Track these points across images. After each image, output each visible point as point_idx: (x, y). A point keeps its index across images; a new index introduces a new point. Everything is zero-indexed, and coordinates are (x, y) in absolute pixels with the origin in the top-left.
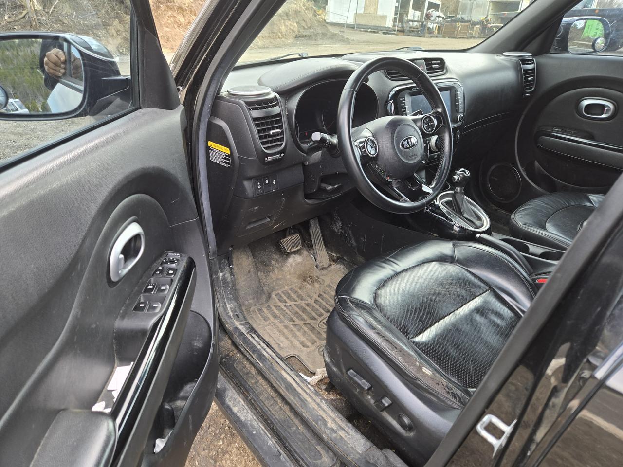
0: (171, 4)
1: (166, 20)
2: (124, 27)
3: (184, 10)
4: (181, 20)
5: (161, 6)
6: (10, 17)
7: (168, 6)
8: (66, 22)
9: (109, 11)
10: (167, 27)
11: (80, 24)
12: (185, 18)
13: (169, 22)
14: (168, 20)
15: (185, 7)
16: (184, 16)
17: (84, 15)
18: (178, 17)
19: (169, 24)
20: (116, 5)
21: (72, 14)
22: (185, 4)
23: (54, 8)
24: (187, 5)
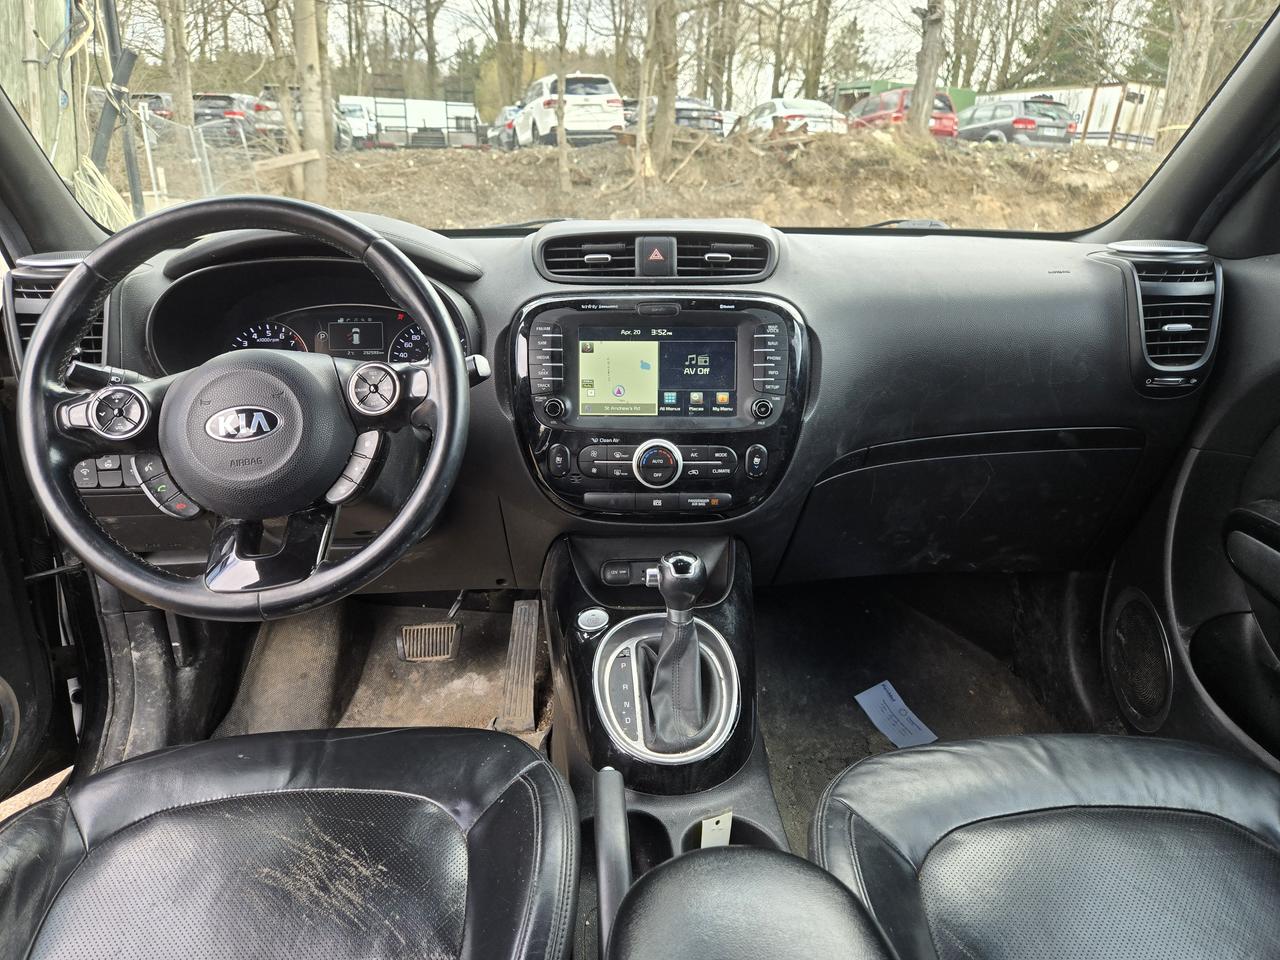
0: (881, 168)
1: (863, 195)
2: (782, 206)
3: (905, 177)
4: (893, 197)
5: (862, 170)
6: (608, 187)
7: (875, 171)
8: (687, 196)
9: (763, 180)
10: (863, 208)
11: (709, 200)
12: (904, 193)
13: (870, 199)
14: (867, 195)
15: (908, 173)
16: (901, 188)
17: (720, 185)
18: (889, 190)
19: (868, 203)
20: (778, 169)
21: (701, 184)
22: (909, 167)
23: (677, 174)
24: (912, 169)
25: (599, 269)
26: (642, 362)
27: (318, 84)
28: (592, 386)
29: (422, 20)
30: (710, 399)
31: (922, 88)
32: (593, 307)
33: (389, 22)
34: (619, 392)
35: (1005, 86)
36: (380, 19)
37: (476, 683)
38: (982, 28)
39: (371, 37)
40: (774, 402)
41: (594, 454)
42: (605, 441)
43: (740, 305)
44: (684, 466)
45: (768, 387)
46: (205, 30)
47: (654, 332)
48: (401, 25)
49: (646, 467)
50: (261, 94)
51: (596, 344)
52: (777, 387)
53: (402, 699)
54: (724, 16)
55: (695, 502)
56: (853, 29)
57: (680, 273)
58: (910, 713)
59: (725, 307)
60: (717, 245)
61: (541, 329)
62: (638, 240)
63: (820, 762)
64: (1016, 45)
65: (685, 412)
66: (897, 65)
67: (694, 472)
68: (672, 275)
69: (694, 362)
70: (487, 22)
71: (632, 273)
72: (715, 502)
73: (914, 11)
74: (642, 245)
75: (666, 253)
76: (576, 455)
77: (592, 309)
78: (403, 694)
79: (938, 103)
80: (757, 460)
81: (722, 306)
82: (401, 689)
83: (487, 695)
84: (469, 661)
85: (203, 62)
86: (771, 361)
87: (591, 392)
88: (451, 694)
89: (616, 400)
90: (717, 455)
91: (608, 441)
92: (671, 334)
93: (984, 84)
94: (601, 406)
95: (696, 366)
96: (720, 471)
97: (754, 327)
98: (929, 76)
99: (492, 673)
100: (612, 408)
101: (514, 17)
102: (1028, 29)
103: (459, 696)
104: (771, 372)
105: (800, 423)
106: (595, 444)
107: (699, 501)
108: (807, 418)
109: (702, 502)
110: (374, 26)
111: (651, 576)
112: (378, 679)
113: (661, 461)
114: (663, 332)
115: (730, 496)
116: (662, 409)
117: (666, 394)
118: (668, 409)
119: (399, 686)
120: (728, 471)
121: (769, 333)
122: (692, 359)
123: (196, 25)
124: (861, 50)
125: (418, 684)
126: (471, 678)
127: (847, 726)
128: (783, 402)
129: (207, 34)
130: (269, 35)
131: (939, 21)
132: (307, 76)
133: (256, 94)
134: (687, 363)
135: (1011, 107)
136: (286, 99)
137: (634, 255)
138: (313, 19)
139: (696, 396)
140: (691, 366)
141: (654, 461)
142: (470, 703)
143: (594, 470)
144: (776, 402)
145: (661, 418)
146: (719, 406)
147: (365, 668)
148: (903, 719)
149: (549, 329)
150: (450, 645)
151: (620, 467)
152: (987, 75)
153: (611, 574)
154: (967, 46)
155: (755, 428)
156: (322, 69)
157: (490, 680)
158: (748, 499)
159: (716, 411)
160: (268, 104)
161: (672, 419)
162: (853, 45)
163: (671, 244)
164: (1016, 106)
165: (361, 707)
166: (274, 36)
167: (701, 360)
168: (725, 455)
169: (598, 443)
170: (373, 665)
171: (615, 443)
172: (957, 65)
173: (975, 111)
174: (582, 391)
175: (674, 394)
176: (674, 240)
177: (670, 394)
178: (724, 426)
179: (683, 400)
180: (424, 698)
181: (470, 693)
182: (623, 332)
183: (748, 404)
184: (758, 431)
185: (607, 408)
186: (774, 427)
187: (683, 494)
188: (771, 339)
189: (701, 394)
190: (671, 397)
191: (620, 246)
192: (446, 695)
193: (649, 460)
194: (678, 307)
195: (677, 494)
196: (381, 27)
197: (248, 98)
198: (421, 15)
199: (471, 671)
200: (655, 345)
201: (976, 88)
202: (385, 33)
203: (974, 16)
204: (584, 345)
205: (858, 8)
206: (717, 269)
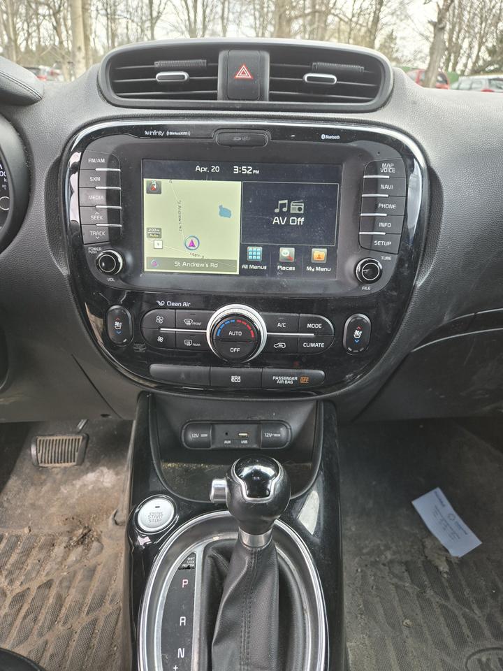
25: (173, 90)
26: (221, 207)
27: (84, 58)
28: (160, 236)
29: (148, 27)
30: (303, 255)
31: (431, 69)
32: (160, 133)
33: (129, 27)
34: (192, 244)
35: (476, 71)
36: (125, 26)
37: (105, 476)
38: (464, 38)
39: (120, 37)
40: (383, 262)
41: (160, 320)
42: (173, 304)
43: (347, 136)
44: (269, 338)
45: (377, 243)
46: (28, 31)
47: (237, 170)
48: (137, 30)
49: (222, 338)
50: (55, 65)
51: (165, 182)
52: (389, 243)
53: (45, 489)
54: (319, 21)
55: (281, 380)
56: (391, 37)
57: (272, 98)
58: (458, 519)
59: (327, 137)
60: (320, 64)
61: (93, 161)
62: (222, 55)
63: (384, 565)
64: (483, 48)
65: (273, 271)
66: (415, 59)
67: (280, 345)
68: (262, 98)
69: (285, 210)
70: (184, 28)
71: (214, 97)
72: (304, 380)
73: (429, 22)
74: (227, 59)
75: (256, 72)
76: (139, 319)
77: (157, 136)
78: (45, 485)
79: (440, 78)
80: (357, 333)
81: (323, 137)
82: (45, 480)
83: (114, 486)
84: (103, 456)
85: (28, 49)
86: (383, 210)
87: (158, 243)
88: (85, 485)
89: (187, 254)
90: (309, 326)
91: (177, 304)
92: (257, 172)
93: (463, 72)
94: (170, 262)
95: (288, 214)
96: (312, 345)
97: (364, 165)
98: (435, 62)
99: (120, 468)
100: (184, 264)
101: (199, 25)
102: (490, 40)
103: (90, 487)
104: (382, 225)
105: (411, 288)
106: (160, 308)
107: (286, 379)
108: (419, 283)
109: (289, 380)
110: (121, 30)
111: (217, 489)
112: (27, 471)
113: (240, 333)
114: (246, 170)
115: (322, 373)
116: (245, 267)
117: (250, 249)
118: (252, 267)
119: (43, 477)
120: (322, 345)
121: (384, 174)
122: (283, 205)
123: (23, 30)
124: (395, 50)
125: (59, 476)
126: (102, 471)
127: (406, 528)
128: (395, 262)
129: (29, 34)
130: (55, 28)
131: (443, 29)
132: (77, 53)
133: (50, 65)
134: (277, 211)
135: (481, 83)
136: (66, 67)
137: (217, 75)
138: (81, 19)
139: (286, 252)
140: (281, 214)
141: (231, 333)
142: (98, 494)
143: (160, 339)
144: (386, 263)
145: (243, 278)
146: (314, 265)
147: (18, 461)
148: (452, 523)
149: (103, 161)
150: (76, 454)
151: (191, 336)
152: (465, 66)
153: (193, 436)
154: (454, 49)
155: (357, 294)
156: (86, 50)
157: (117, 474)
158: (345, 377)
159: (310, 272)
160: (58, 71)
161: (256, 279)
162: (390, 47)
163: (263, 59)
164: (484, 82)
165: (10, 496)
166: (58, 30)
167: (294, 208)
168: (319, 326)
169: (165, 307)
170: (24, 459)
171: (185, 308)
172: (448, 60)
173: (460, 84)
174: (147, 242)
175: (260, 249)
176: (267, 56)
177: (255, 249)
178: (320, 291)
179: (271, 256)
180: (62, 489)
181: (101, 486)
182: (198, 168)
183: (351, 264)
184: (361, 298)
185: (177, 264)
186: (382, 294)
187: (266, 370)
188: (385, 181)
189: (293, 249)
190: (255, 252)
191: (201, 62)
192: (81, 486)
193: (225, 331)
194: (267, 136)
195: (261, 370)
196: (125, 31)
197: (48, 69)
198: (148, 24)
199: (103, 465)
200: (238, 185)
201: (459, 72)
202: (127, 34)
203: (459, 32)
204: (150, 184)
205: (395, 24)
206: (319, 92)
